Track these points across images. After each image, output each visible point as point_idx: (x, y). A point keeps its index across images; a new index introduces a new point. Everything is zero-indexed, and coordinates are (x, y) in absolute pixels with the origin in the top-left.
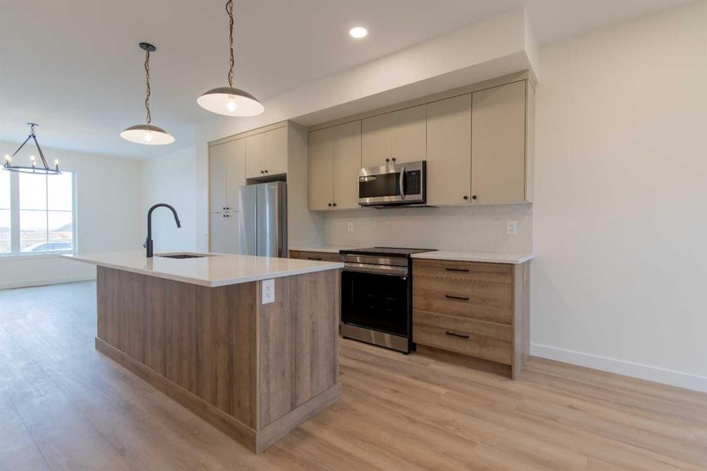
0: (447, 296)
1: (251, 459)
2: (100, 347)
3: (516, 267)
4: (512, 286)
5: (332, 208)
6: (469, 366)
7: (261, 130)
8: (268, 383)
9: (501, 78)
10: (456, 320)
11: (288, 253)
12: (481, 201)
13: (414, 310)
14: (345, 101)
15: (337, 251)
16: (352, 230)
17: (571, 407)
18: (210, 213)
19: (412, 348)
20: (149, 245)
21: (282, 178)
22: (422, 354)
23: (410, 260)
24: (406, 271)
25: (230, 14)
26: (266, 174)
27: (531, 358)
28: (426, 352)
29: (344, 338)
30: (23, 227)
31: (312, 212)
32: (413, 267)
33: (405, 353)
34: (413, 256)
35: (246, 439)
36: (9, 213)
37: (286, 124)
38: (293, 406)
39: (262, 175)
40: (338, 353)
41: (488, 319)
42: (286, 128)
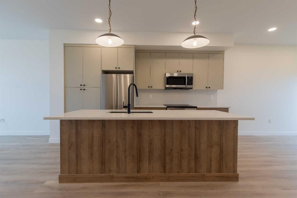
16: (151, 98)
26: (119, 69)
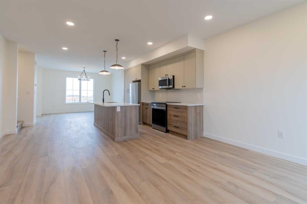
0: (174, 116)
1: (113, 142)
2: (95, 125)
3: (188, 107)
4: (187, 112)
5: (153, 89)
6: (180, 136)
7: (135, 67)
8: (118, 128)
9: (189, 51)
10: (176, 123)
11: (141, 103)
12: (186, 87)
13: (168, 120)
14: (155, 58)
15: (151, 103)
17: (195, 145)
18: (124, 91)
19: (167, 131)
20: (103, 99)
21: (139, 81)
22: (171, 133)
23: (167, 105)
24: (165, 108)
25: (117, 47)
26: (137, 80)
27: (203, 137)
28: (171, 132)
29: (153, 128)
30: (82, 95)
31: (149, 90)
32: (168, 107)
33: (165, 132)
34: (167, 104)
35: (113, 139)
36: (79, 91)
37: (141, 65)
38: (125, 135)
39: (136, 80)
40: (138, 127)
41: (183, 122)
42: (141, 66)
